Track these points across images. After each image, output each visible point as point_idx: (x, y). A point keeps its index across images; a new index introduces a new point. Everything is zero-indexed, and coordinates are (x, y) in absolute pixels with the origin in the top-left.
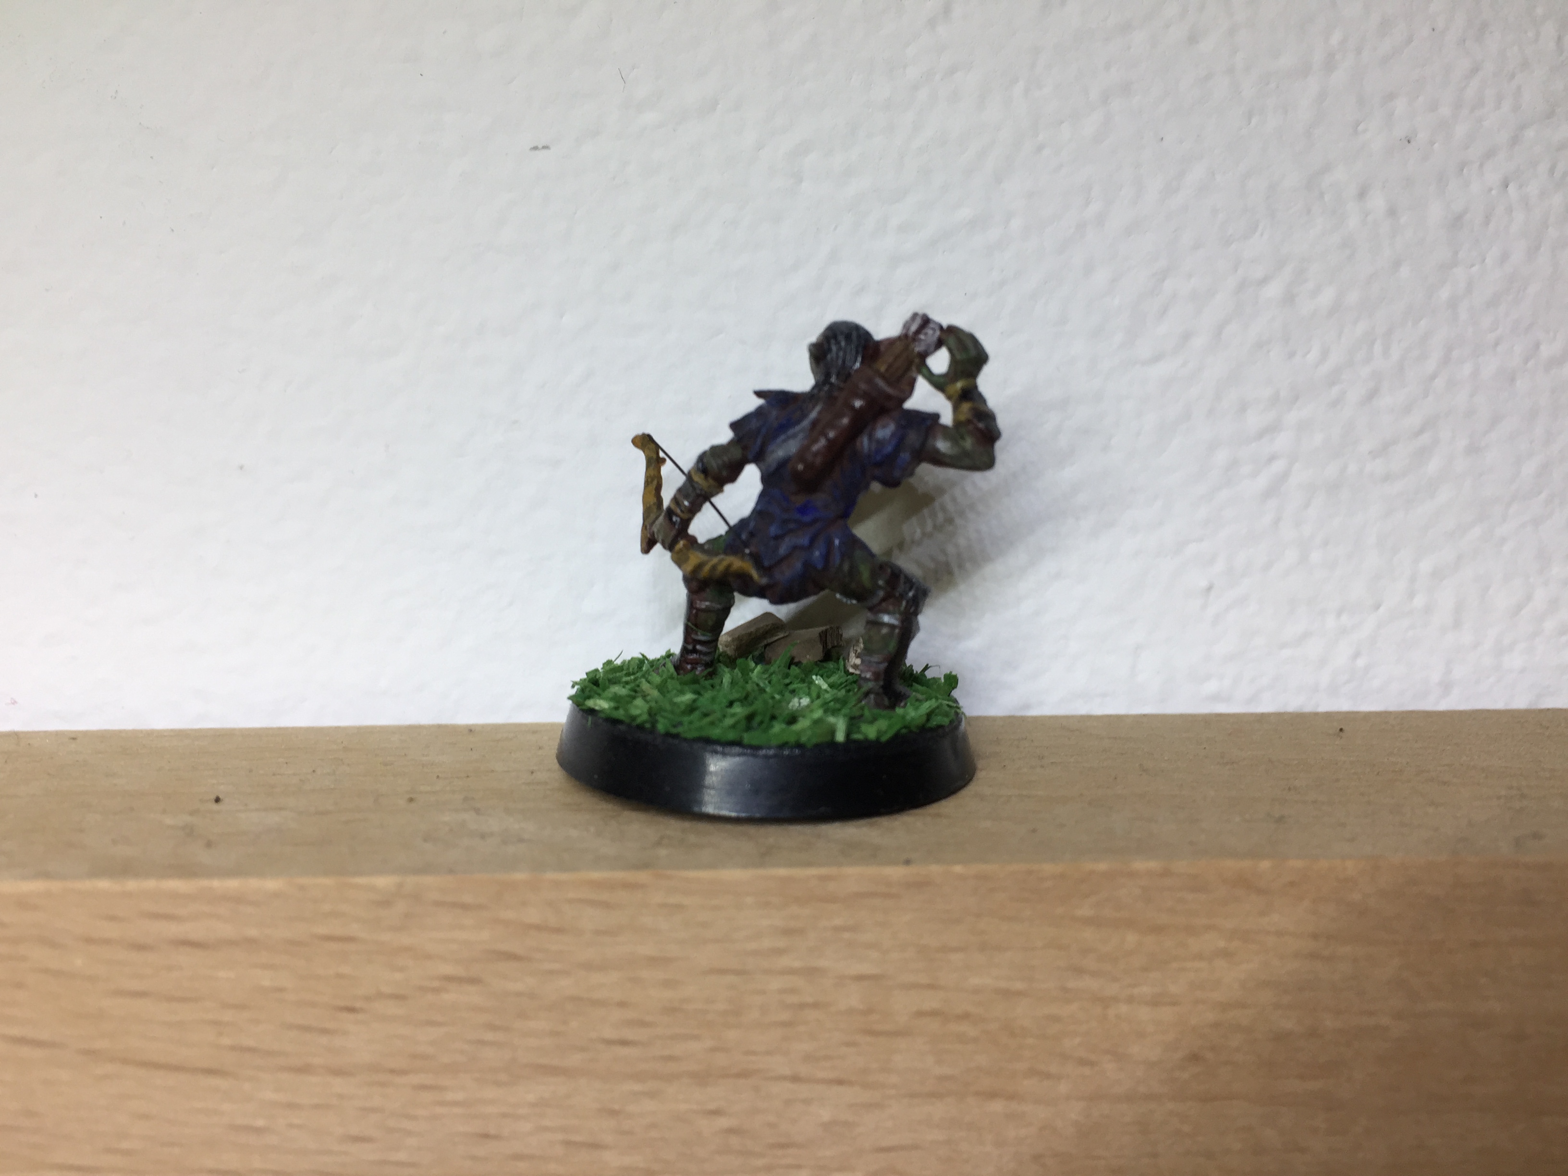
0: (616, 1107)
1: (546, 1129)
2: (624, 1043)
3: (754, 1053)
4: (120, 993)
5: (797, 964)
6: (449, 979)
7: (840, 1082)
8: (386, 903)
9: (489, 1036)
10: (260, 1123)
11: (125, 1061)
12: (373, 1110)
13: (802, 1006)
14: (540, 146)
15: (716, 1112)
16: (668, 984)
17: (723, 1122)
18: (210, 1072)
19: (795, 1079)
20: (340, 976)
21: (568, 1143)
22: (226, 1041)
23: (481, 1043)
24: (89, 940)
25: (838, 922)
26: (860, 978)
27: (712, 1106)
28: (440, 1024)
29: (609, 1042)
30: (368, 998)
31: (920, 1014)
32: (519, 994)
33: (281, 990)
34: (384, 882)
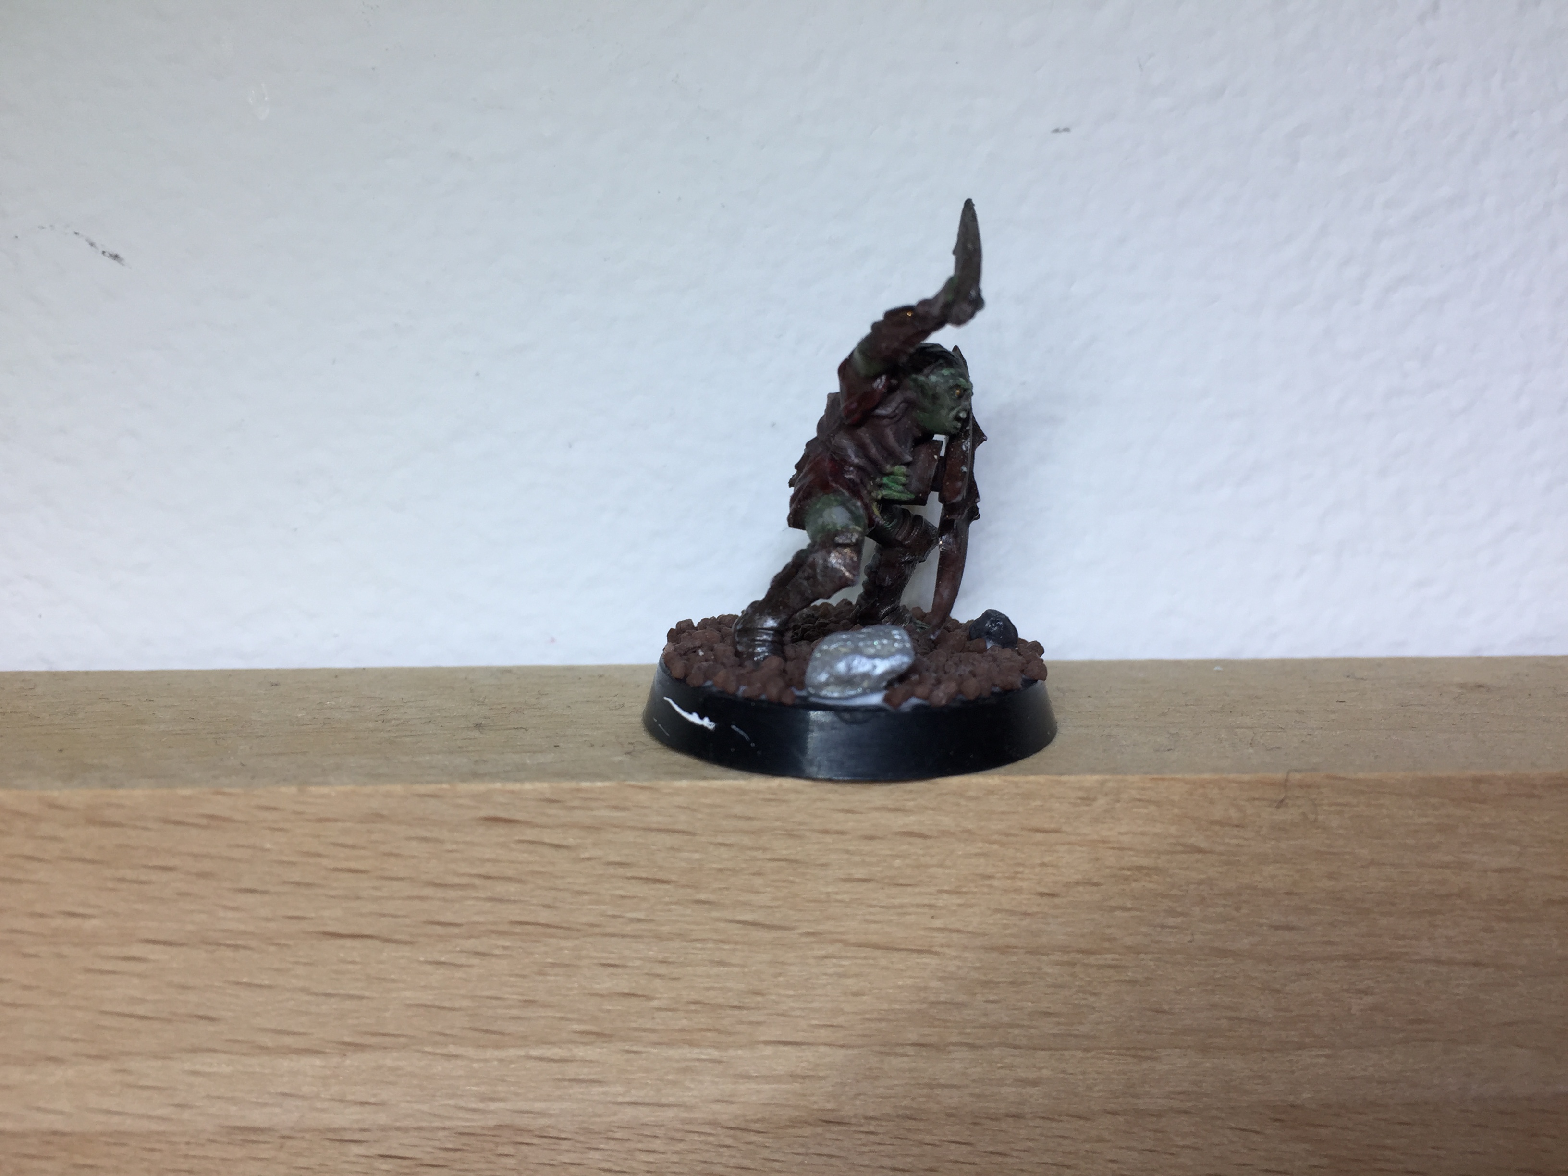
0: (1278, 986)
1: (1214, 1006)
2: (1289, 928)
3: (1403, 938)
4: (849, 880)
5: (1448, 858)
6: (1139, 868)
7: (1476, 964)
8: (1088, 800)
9: (1171, 921)
10: (962, 998)
11: (846, 943)
12: (1061, 986)
13: (1449, 896)
14: (1062, 128)
15: (1366, 992)
16: (1331, 876)
17: (1369, 1000)
18: (920, 952)
19: (1438, 962)
20: (1043, 865)
21: (1231, 1019)
22: (938, 923)
23: (1163, 926)
24: (826, 832)
25: (1487, 820)
26: (1500, 871)
27: (1361, 986)
28: (1130, 910)
29: (1277, 928)
30: (1067, 885)
31: (1551, 902)
32: (1201, 883)
33: (990, 877)
34: (1091, 780)
